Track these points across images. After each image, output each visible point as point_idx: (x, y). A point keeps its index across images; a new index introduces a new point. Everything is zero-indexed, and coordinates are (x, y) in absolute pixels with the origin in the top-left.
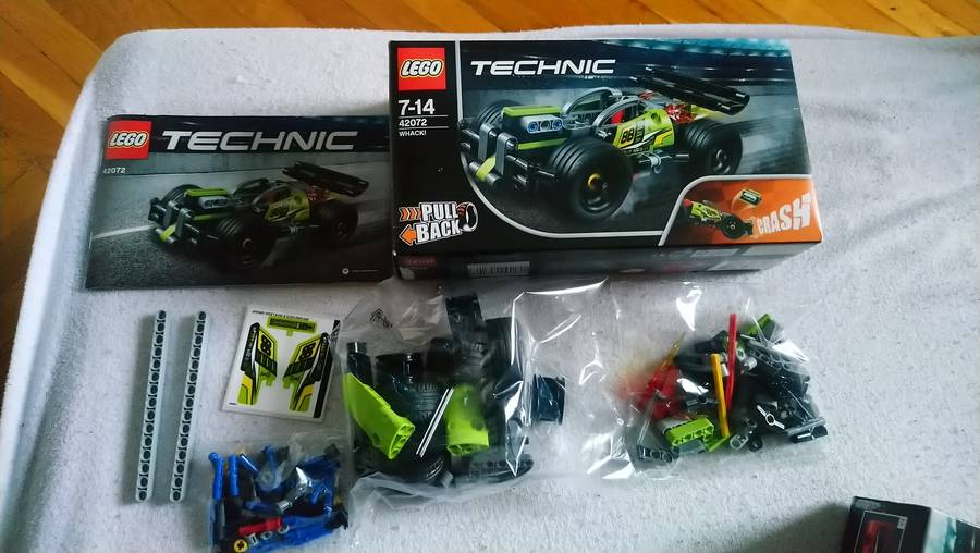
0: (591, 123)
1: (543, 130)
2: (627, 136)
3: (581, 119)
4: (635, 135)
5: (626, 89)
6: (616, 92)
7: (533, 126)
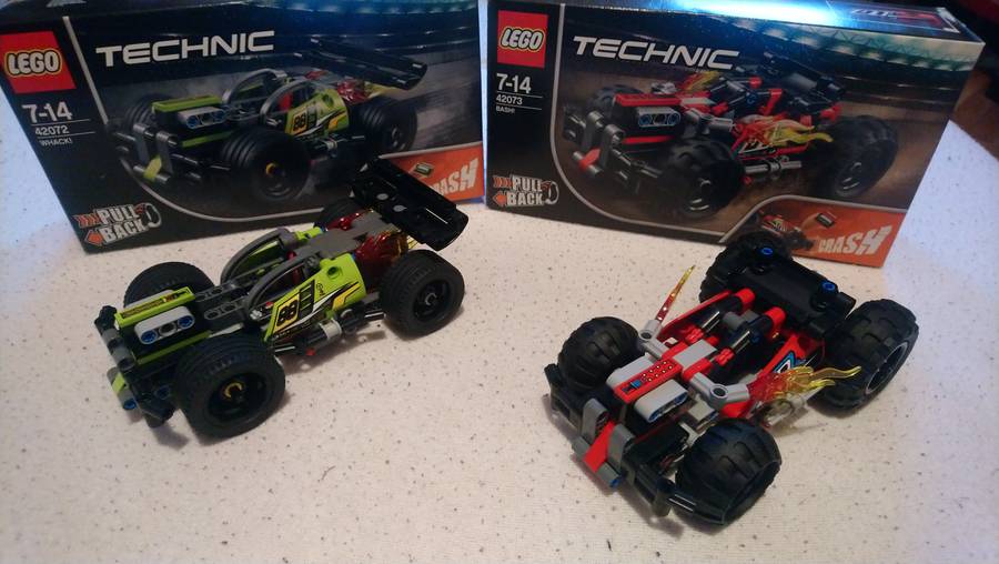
0: (258, 112)
1: (206, 124)
2: (299, 122)
3: (246, 107)
4: (309, 120)
5: (291, 70)
6: (280, 74)
7: (193, 120)
